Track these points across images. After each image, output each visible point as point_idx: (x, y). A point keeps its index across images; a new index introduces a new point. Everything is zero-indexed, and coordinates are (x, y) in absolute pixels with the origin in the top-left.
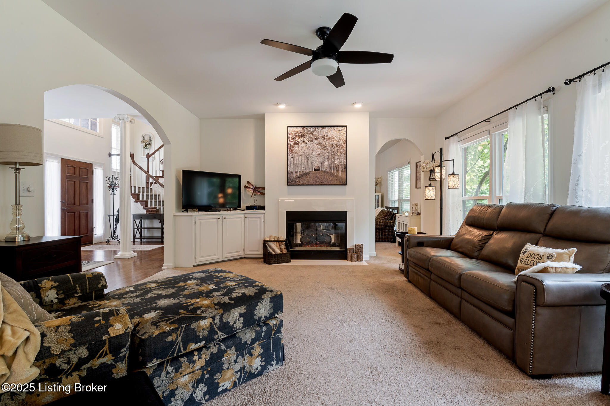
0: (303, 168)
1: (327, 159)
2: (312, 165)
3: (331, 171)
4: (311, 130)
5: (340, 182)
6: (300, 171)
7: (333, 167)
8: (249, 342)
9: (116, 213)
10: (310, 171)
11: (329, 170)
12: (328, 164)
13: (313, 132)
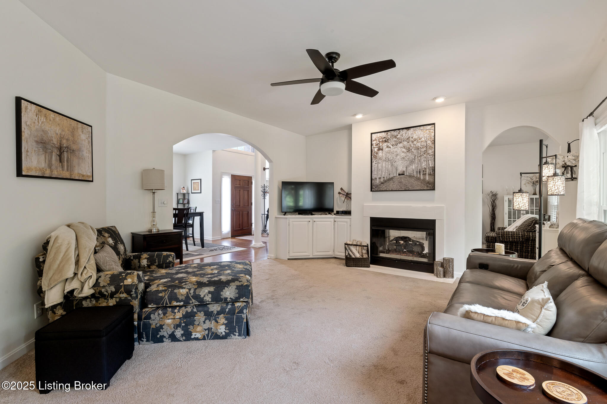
0: (387, 174)
1: (412, 162)
2: (397, 170)
3: (417, 175)
4: (395, 134)
5: (427, 187)
6: (384, 176)
7: (419, 170)
8: (215, 312)
9: (266, 213)
10: (394, 177)
11: (414, 174)
12: (413, 168)
13: (397, 135)
